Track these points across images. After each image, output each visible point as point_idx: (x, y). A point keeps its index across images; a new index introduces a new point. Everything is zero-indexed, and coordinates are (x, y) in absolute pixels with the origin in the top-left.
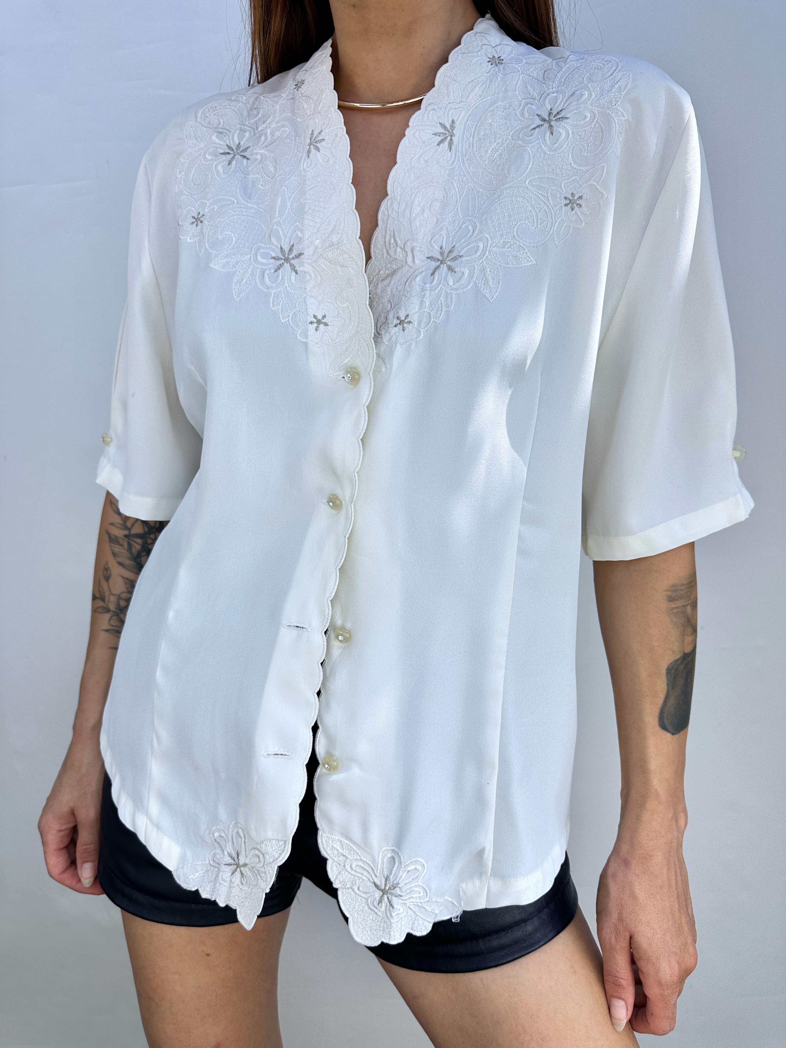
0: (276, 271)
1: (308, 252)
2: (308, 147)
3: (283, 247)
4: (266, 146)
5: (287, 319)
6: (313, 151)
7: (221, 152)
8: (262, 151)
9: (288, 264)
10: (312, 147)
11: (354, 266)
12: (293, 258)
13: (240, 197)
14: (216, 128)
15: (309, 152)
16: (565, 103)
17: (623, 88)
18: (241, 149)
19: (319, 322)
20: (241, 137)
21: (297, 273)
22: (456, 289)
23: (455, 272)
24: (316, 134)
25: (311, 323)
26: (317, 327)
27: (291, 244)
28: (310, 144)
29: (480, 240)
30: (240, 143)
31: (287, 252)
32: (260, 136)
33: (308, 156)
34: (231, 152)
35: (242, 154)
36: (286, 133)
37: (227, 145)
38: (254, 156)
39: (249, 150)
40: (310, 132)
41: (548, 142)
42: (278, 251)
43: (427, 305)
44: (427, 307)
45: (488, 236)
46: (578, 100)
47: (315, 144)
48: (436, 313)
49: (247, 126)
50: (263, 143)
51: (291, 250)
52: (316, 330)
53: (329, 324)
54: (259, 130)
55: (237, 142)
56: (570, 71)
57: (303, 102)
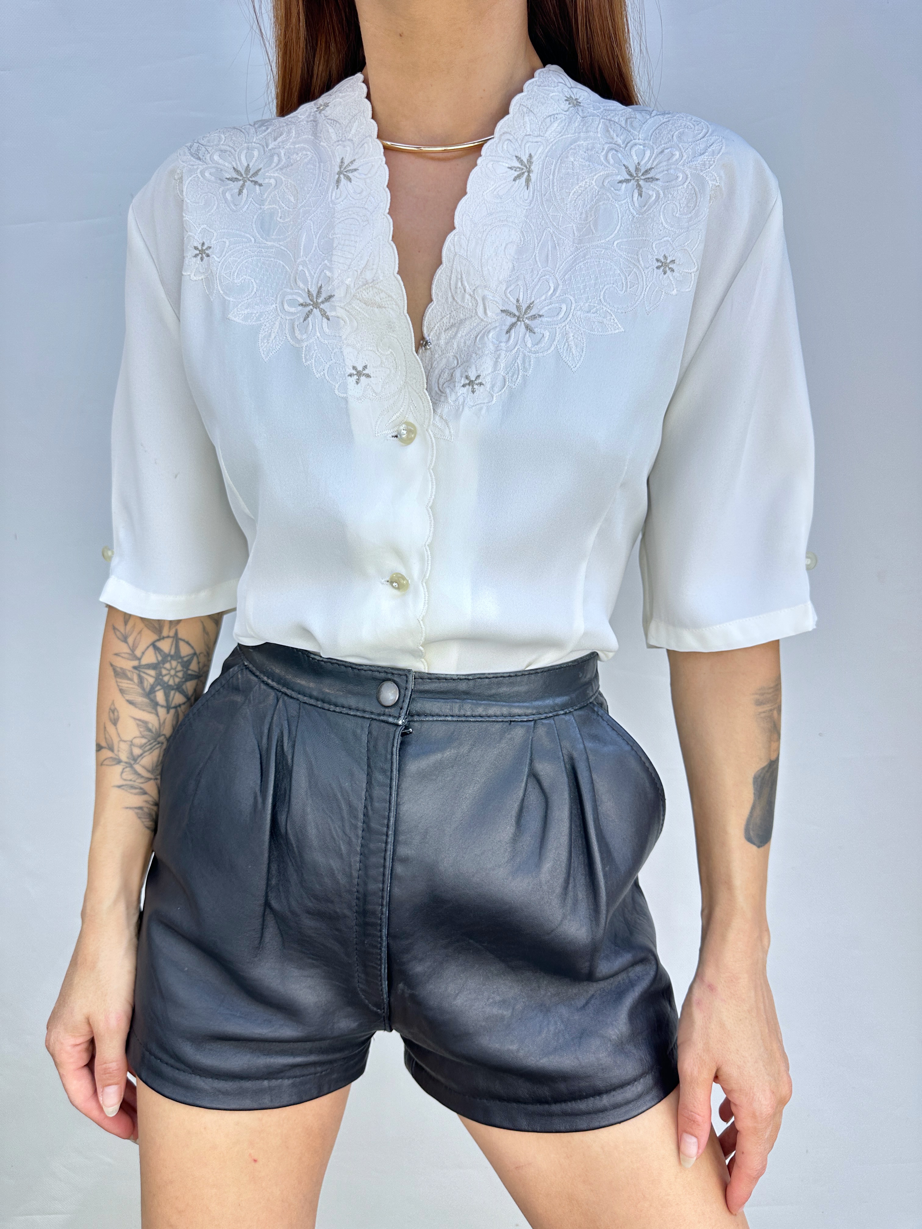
0: (305, 320)
1: (339, 294)
2: (337, 176)
3: (310, 290)
4: (281, 169)
5: (322, 373)
6: (343, 180)
7: (228, 177)
8: (276, 175)
9: (318, 309)
10: (342, 176)
11: (394, 306)
12: (323, 302)
13: (257, 234)
14: (217, 145)
15: (338, 181)
16: (653, 161)
17: (716, 152)
18: (251, 172)
19: (359, 374)
20: (249, 157)
21: (328, 319)
22: (535, 353)
23: (534, 333)
24: (346, 162)
25: (350, 375)
26: (358, 379)
27: (319, 285)
28: (339, 173)
29: (563, 301)
30: (248, 165)
31: (315, 296)
32: (272, 156)
33: (337, 186)
34: (241, 178)
35: (253, 179)
36: (308, 157)
37: (234, 168)
38: (267, 181)
39: (260, 173)
40: (339, 161)
41: (636, 204)
42: (305, 295)
43: (502, 367)
44: (502, 369)
45: (572, 298)
46: (669, 160)
47: (345, 173)
48: (512, 376)
49: (255, 143)
50: (277, 165)
51: (319, 292)
52: (357, 383)
53: (371, 376)
54: (270, 147)
55: (246, 165)
56: (657, 126)
57: (328, 125)
